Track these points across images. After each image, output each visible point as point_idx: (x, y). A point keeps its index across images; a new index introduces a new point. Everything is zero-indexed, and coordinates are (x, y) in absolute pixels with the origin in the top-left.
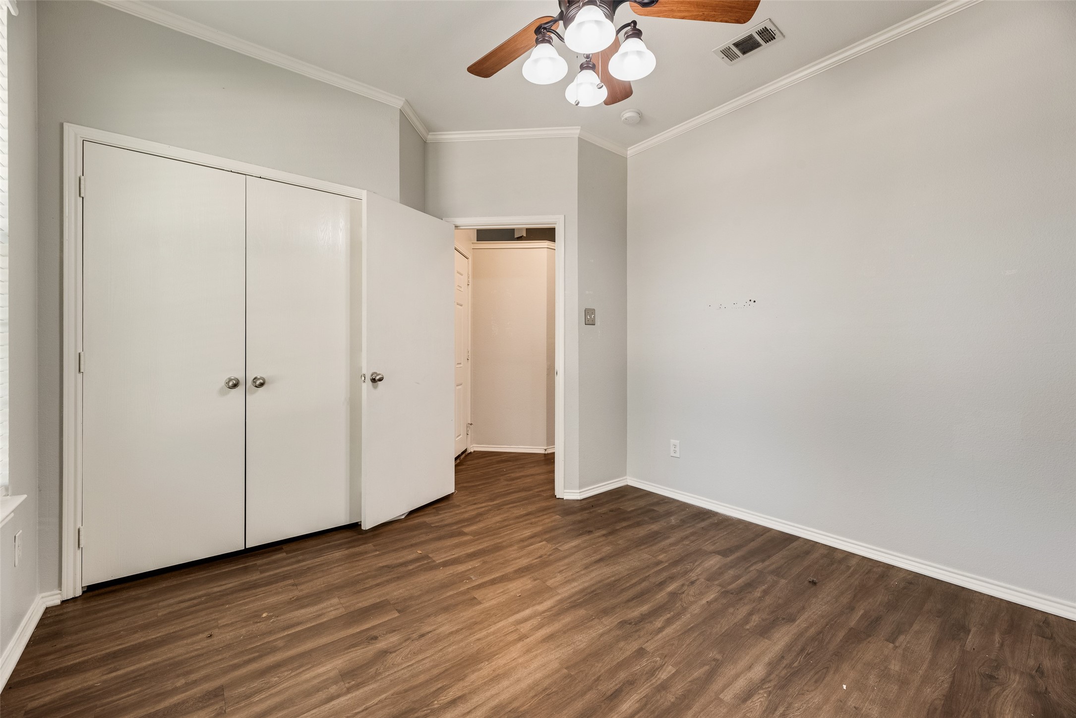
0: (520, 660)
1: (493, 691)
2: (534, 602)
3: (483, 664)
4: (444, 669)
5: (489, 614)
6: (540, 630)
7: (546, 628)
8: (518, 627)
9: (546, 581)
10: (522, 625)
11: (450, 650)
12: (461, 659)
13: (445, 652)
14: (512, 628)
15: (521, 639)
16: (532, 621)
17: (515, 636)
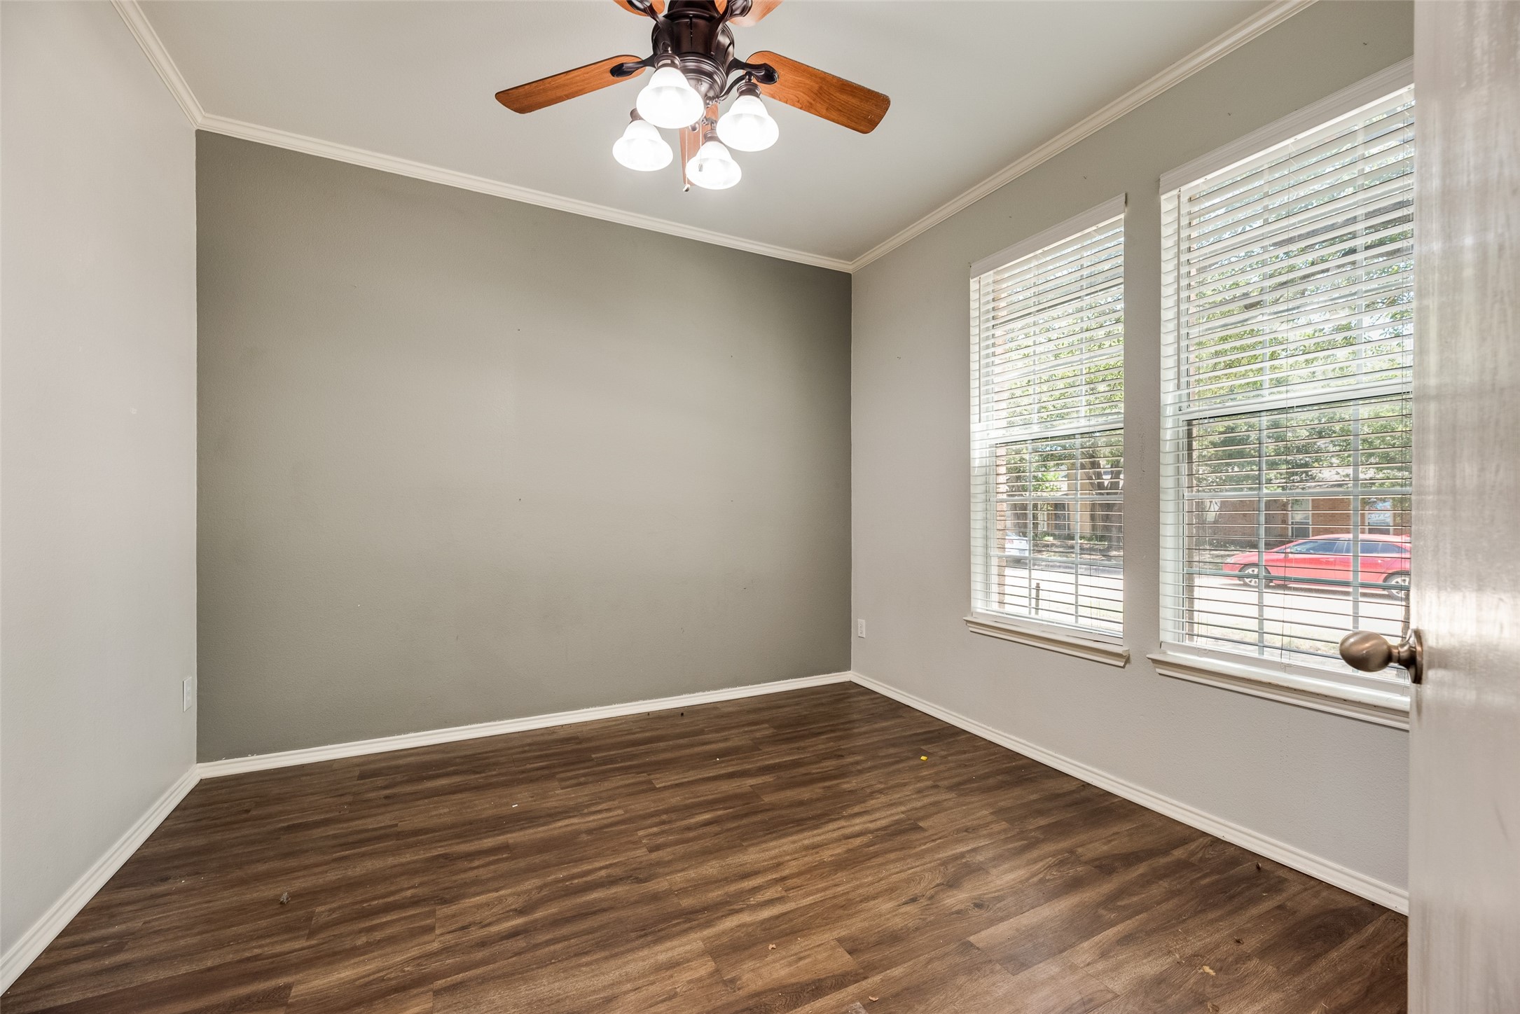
0: (788, 857)
1: (818, 838)
2: (750, 929)
3: (829, 859)
4: (872, 860)
5: (824, 919)
6: (755, 885)
7: (747, 888)
8: (784, 893)
9: (711, 975)
10: (778, 895)
11: (870, 878)
12: (855, 867)
13: (876, 877)
14: (791, 894)
15: (783, 879)
16: (762, 900)
17: (790, 883)
